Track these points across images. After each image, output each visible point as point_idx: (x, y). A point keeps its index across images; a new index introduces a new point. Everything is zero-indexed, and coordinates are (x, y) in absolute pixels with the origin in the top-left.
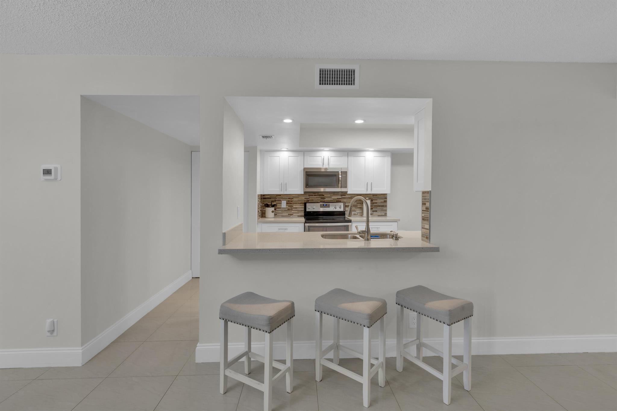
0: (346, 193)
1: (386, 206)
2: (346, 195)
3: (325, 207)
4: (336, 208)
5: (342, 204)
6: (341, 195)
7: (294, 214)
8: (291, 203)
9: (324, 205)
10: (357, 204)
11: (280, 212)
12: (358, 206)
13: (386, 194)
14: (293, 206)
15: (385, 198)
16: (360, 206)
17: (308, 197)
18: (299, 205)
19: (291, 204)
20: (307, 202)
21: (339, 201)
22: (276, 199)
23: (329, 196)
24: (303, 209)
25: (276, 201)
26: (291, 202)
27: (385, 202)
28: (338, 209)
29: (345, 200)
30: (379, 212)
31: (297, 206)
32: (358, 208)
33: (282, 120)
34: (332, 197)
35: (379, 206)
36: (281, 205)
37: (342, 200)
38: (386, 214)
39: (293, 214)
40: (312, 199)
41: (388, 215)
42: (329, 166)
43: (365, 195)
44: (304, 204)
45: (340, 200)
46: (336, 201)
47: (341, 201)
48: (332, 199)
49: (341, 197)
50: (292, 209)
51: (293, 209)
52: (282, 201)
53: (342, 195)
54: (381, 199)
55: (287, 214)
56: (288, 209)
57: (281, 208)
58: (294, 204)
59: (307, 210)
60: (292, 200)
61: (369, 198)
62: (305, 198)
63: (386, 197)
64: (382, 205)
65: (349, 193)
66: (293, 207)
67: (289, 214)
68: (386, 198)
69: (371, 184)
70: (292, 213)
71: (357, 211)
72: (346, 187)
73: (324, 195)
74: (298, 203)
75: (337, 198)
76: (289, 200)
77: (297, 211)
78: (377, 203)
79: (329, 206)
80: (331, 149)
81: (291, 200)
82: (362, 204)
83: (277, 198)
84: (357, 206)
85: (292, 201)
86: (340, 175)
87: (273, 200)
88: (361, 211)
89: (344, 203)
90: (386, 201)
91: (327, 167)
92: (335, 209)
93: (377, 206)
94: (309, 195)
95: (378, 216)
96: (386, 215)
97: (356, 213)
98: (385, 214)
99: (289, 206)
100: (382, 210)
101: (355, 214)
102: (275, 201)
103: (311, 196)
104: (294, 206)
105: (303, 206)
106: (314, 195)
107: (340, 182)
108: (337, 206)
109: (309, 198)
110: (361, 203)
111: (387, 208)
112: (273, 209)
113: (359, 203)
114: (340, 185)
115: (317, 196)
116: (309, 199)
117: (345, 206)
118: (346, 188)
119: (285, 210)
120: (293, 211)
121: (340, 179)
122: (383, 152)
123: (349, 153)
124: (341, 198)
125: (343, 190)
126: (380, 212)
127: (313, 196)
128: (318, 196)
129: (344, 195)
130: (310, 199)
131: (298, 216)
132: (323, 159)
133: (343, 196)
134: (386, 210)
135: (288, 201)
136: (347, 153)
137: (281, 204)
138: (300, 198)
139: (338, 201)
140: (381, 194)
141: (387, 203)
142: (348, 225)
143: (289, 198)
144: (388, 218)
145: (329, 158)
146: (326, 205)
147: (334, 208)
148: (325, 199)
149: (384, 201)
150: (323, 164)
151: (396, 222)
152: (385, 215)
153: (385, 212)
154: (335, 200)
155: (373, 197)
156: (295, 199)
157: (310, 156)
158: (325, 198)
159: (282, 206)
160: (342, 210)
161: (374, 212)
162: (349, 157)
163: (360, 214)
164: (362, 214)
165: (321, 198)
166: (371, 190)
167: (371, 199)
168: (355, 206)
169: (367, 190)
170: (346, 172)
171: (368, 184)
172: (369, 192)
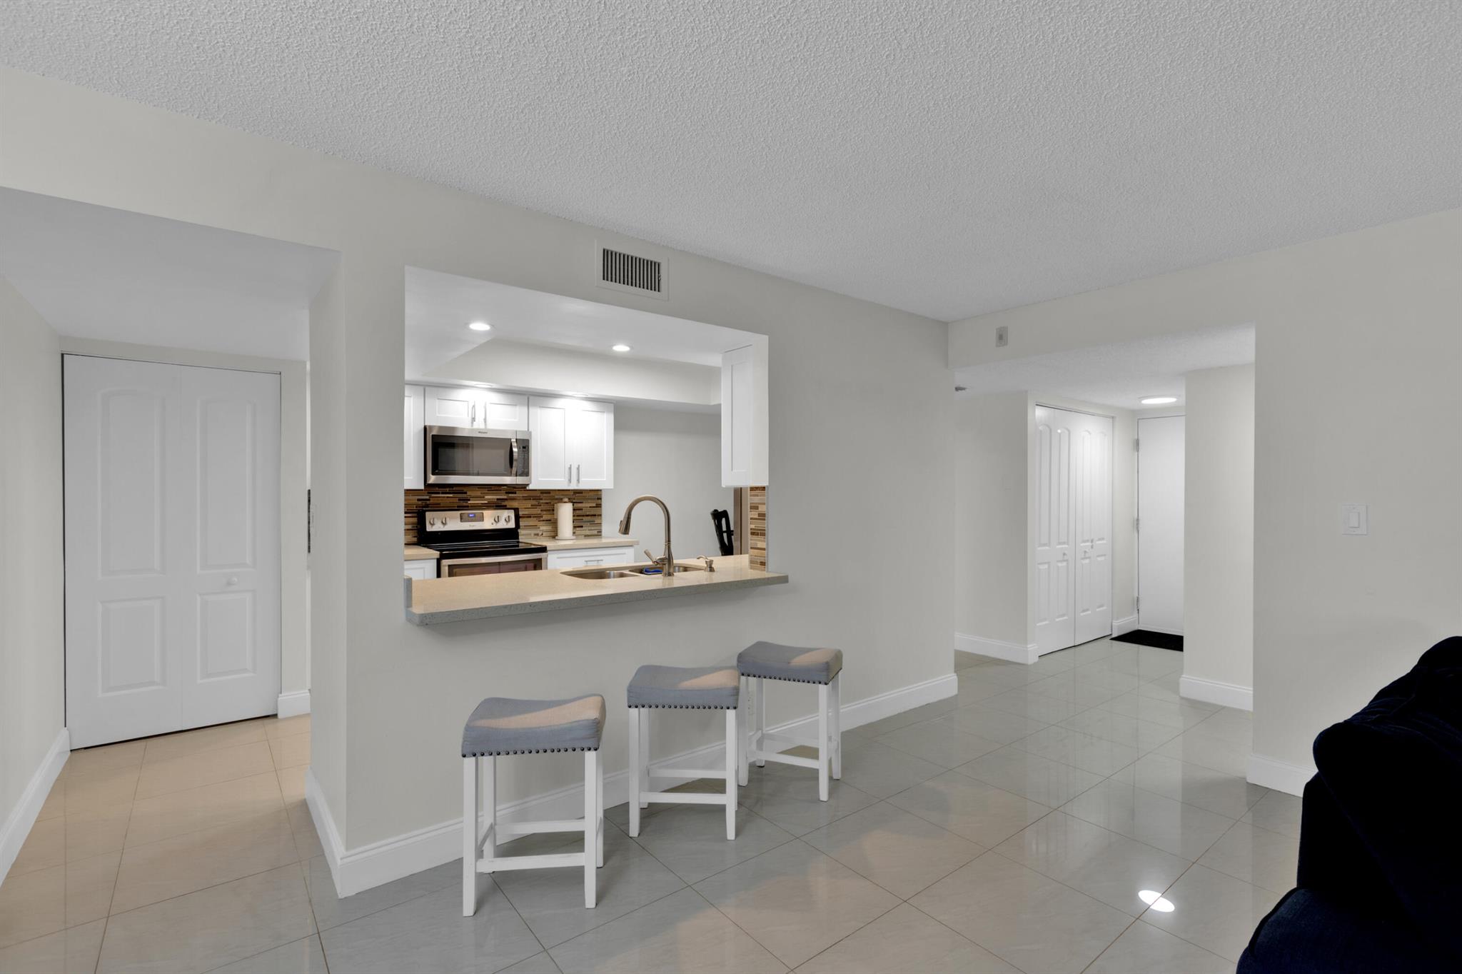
0: (525, 488)
1: (601, 515)
2: (521, 492)
3: (472, 521)
4: (497, 522)
5: (512, 514)
6: (506, 493)
9: (471, 515)
10: (542, 513)
12: (545, 517)
13: (600, 490)
15: (598, 499)
16: (548, 517)
17: (427, 497)
20: (426, 509)
23: (478, 493)
27: (599, 506)
28: (502, 525)
32: (543, 521)
33: (467, 324)
34: (486, 497)
35: (586, 516)
37: (508, 504)
38: (601, 532)
41: (603, 533)
42: (486, 425)
43: (557, 492)
45: (503, 504)
47: (506, 506)
48: (486, 502)
49: (505, 497)
54: (589, 501)
59: (432, 529)
61: (569, 499)
62: (419, 500)
63: (599, 497)
64: (592, 513)
65: (531, 487)
68: (601, 499)
69: (578, 469)
71: (542, 528)
72: (526, 474)
73: (466, 493)
75: (498, 499)
78: (582, 509)
79: (481, 518)
80: (495, 386)
82: (551, 512)
84: (541, 517)
86: (515, 448)
88: (549, 527)
89: (516, 510)
90: (601, 504)
91: (482, 426)
92: (495, 524)
93: (583, 516)
94: (428, 493)
95: (585, 536)
96: (601, 535)
97: (541, 533)
98: (598, 532)
100: (592, 523)
101: (538, 535)
103: (433, 495)
106: (443, 493)
107: (515, 464)
109: (429, 500)
110: (550, 510)
111: (601, 519)
113: (545, 511)
114: (514, 470)
115: (449, 493)
116: (428, 502)
117: (518, 517)
118: (527, 476)
121: (515, 455)
122: (602, 402)
123: (531, 398)
124: (506, 499)
125: (520, 480)
126: (589, 528)
127: (439, 493)
128: (451, 495)
129: (512, 493)
130: (434, 502)
132: (474, 408)
133: (510, 495)
134: (600, 524)
136: (526, 398)
139: (500, 505)
140: (591, 491)
141: (601, 509)
142: (541, 559)
144: (604, 540)
145: (488, 405)
146: (475, 516)
147: (493, 521)
148: (470, 502)
149: (597, 505)
150: (473, 419)
151: (631, 546)
152: (599, 534)
153: (599, 528)
154: (494, 502)
155: (574, 497)
157: (438, 399)
158: (469, 500)
160: (512, 525)
161: (578, 529)
162: (530, 409)
163: (549, 534)
164: (553, 534)
165: (459, 500)
166: (578, 481)
167: (574, 501)
168: (538, 517)
169: (570, 481)
170: (528, 441)
171: (570, 468)
172: (573, 486)
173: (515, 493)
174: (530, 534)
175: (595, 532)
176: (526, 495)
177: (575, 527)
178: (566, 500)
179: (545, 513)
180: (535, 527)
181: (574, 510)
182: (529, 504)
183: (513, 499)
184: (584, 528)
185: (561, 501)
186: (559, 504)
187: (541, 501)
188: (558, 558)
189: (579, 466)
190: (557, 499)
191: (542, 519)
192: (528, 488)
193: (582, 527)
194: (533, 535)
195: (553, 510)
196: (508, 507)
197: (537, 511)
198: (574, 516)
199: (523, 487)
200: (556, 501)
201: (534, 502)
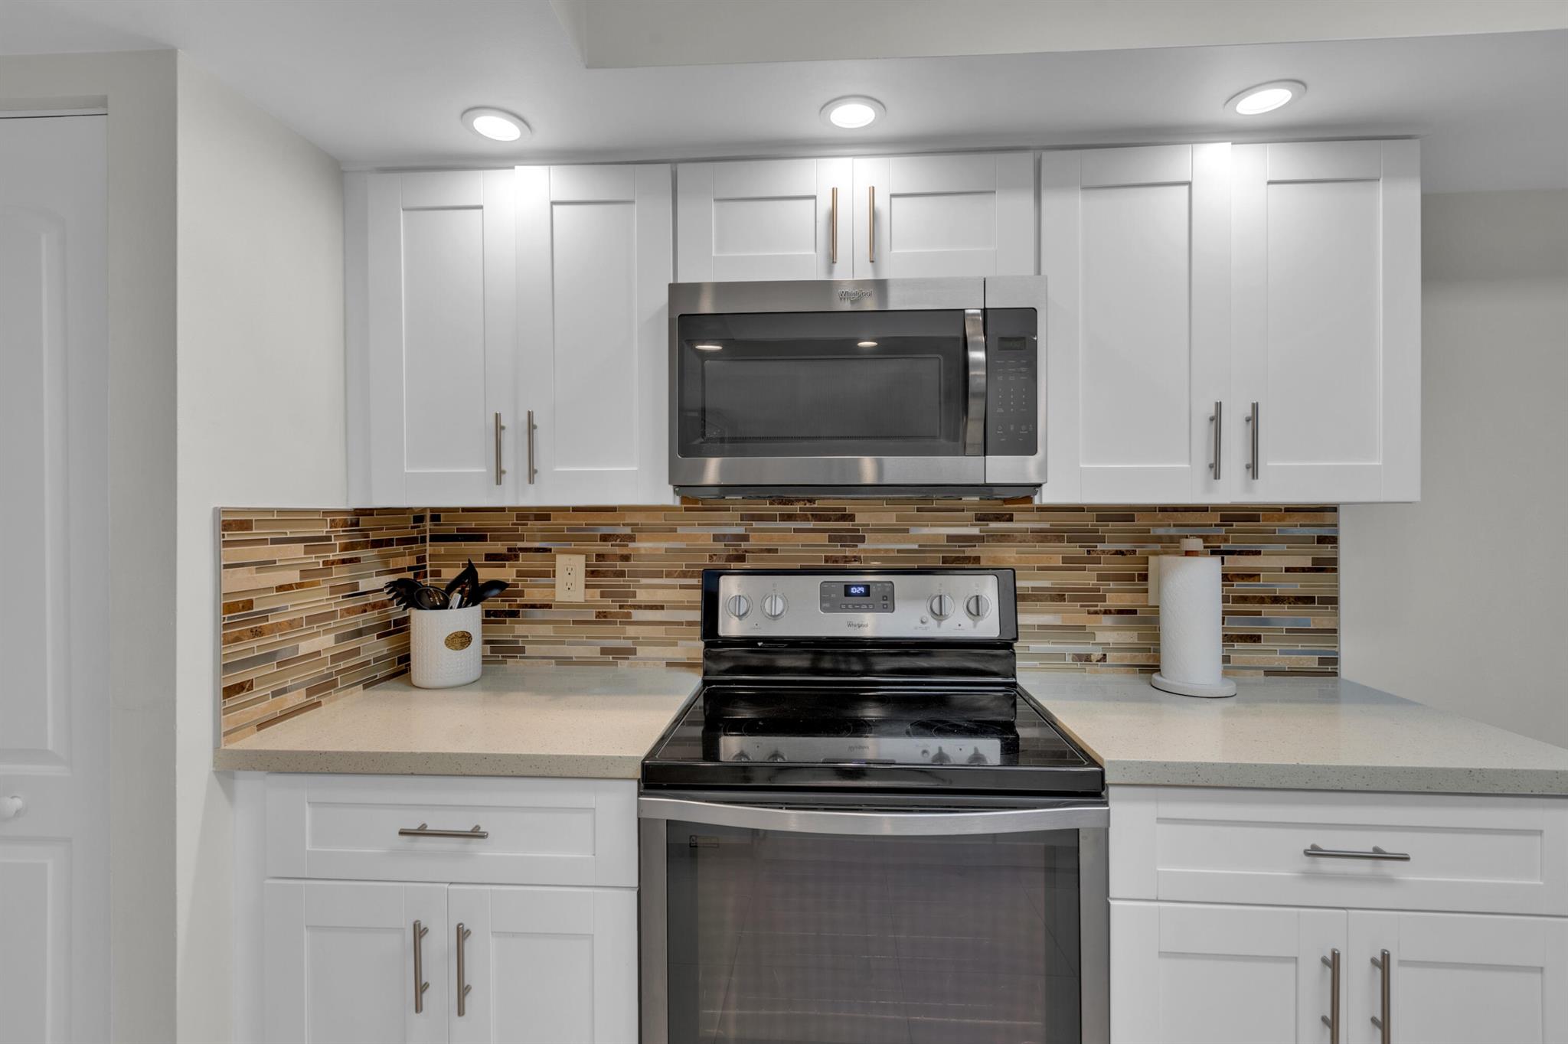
0: (1028, 499)
1: (1335, 600)
2: (1016, 516)
3: (857, 608)
4: (939, 615)
5: (988, 588)
6: (978, 519)
7: (641, 651)
8: (622, 574)
9: (854, 590)
10: (1104, 586)
11: (546, 630)
12: (1114, 601)
13: (1334, 509)
14: (634, 595)
15: (1322, 540)
16: (1125, 600)
17: (740, 530)
18: (673, 587)
19: (621, 581)
20: (733, 565)
21: (968, 559)
22: (520, 545)
23: (890, 518)
24: (697, 616)
25: (516, 557)
26: (620, 565)
27: (1327, 566)
28: (958, 625)
29: (1008, 555)
30: (1278, 646)
31: (660, 596)
32: (1107, 612)
34: (915, 531)
35: (1276, 600)
36: (553, 586)
37: (986, 553)
38: (1335, 661)
39: (633, 651)
40: (766, 544)
41: (1345, 669)
42: (876, 270)
43: (1160, 515)
44: (696, 581)
45: (970, 552)
46: (945, 560)
47: (977, 559)
48: (916, 547)
49: (974, 530)
50: (629, 615)
51: (638, 615)
52: (562, 561)
53: (982, 518)
54: (1285, 547)
55: (593, 651)
56: (599, 614)
57: (549, 606)
58: (644, 581)
59: (730, 627)
60: (624, 551)
61: (1209, 539)
62: (717, 538)
63: (1328, 532)
64: (1301, 590)
65: (1048, 496)
66: (631, 601)
67: (605, 651)
68: (1333, 540)
69: (1253, 420)
70: (629, 644)
71: (1101, 637)
72: (1026, 444)
73: (851, 517)
74: (669, 575)
75: (951, 538)
76: (606, 548)
77: (659, 632)
78: (1256, 577)
79: (887, 603)
81: (619, 551)
82: (1137, 585)
83: (521, 538)
84: (1103, 599)
85: (626, 558)
86: (976, 349)
87: (500, 547)
88: (1129, 637)
89: (1007, 577)
90: (1335, 561)
91: (864, 273)
92: (932, 622)
93: (1261, 600)
95: (1269, 673)
96: (1335, 674)
97: (1097, 654)
98: (1322, 661)
99: (603, 595)
101: (1087, 658)
102: (512, 555)
103: (755, 525)
104: (642, 596)
105: (697, 596)
106: (784, 518)
107: (975, 407)
108: (947, 600)
109: (745, 538)
110: (1131, 578)
111: (1336, 612)
112: (468, 618)
113: (1115, 578)
114: (974, 431)
115: (805, 518)
116: (744, 545)
117: (1013, 599)
118: (1032, 450)
119: (575, 622)
120: (631, 631)
121: (977, 375)
123: (1047, 159)
124: (978, 539)
125: (1002, 469)
126: (1286, 646)
127: (771, 518)
128: (811, 525)
129: (998, 518)
130: (754, 542)
131: (669, 664)
132: (833, 216)
133: (993, 525)
134: (1335, 631)
135: (600, 557)
136: (1027, 160)
137: (550, 574)
138: (683, 538)
139: (957, 559)
140: (1291, 510)
141: (1337, 579)
143: (605, 538)
145: (882, 203)
146: (867, 594)
147: (928, 616)
148: (861, 546)
149: (1317, 561)
150: (832, 259)
152: (1327, 668)
153: (1326, 648)
154: (935, 548)
155: (1223, 531)
156: (643, 545)
158: (862, 539)
159: (561, 595)
160: (989, 627)
161: (1237, 646)
162: (1049, 200)
163: (1128, 658)
164: (1141, 659)
165: (831, 539)
166: (1253, 468)
167: (1223, 546)
168: (1089, 598)
169: (1215, 468)
170: (1028, 316)
171: (1216, 420)
172: (1232, 491)
173: (1010, 519)
174: (1063, 656)
175: (1312, 662)
176: (1046, 525)
177: (1228, 639)
178: (1196, 544)
179: (1112, 585)
180: (1078, 631)
181: (1225, 577)
182: (1055, 553)
183: (1003, 538)
184: (1263, 645)
185: (1171, 545)
186: (1166, 559)
187: (1100, 547)
188: (1160, 820)
189: (1255, 407)
190: (1159, 539)
191: (1101, 606)
192: (1037, 501)
193: (1256, 639)
194: (1069, 660)
195: (1144, 577)
196: (983, 563)
197: (1087, 578)
198: (1225, 599)
199: (1024, 494)
200: (1158, 547)
201: (1076, 550)
